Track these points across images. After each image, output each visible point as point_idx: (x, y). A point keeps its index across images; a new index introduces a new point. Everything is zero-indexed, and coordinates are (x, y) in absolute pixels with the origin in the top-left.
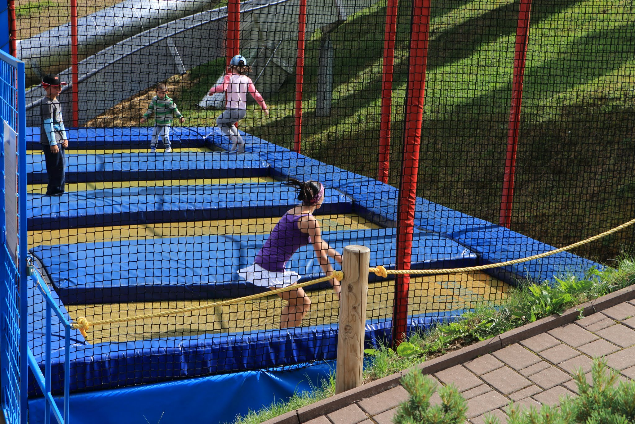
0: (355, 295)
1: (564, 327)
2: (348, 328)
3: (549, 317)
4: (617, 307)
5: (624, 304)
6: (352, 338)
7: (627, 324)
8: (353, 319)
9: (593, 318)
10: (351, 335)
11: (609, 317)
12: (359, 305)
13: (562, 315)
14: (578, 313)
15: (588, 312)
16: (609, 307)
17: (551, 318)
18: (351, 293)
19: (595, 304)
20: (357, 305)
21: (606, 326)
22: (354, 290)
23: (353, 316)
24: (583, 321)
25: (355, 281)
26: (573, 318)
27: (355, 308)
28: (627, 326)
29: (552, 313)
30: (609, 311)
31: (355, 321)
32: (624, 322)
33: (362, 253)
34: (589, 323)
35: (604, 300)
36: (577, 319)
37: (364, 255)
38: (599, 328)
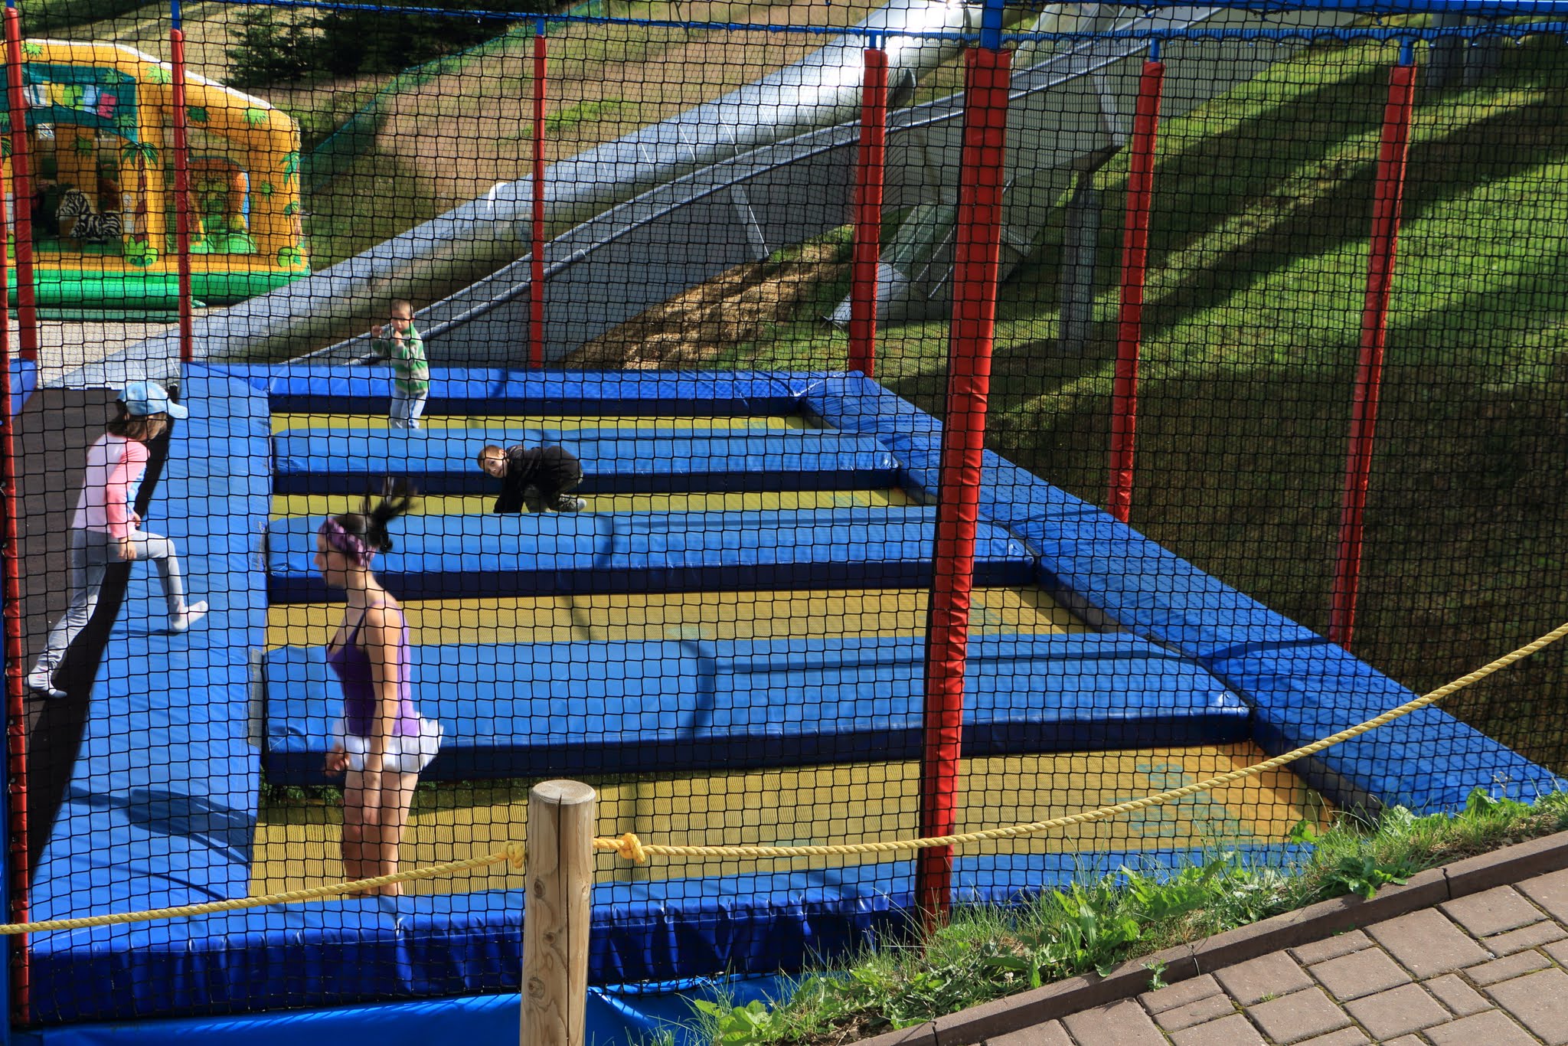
0: (550, 906)
1: (1109, 1007)
2: (536, 984)
3: (1077, 978)
4: (1257, 963)
5: (1282, 955)
6: (545, 1010)
7: (1256, 1016)
8: (546, 965)
9: (1186, 989)
10: (543, 1002)
11: (1226, 991)
12: (560, 931)
13: (1107, 976)
14: (1149, 973)
15: (1178, 973)
16: (1240, 961)
17: (1076, 983)
18: (540, 901)
19: (1201, 951)
20: (554, 931)
21: (1205, 1018)
22: (549, 892)
23: (546, 956)
24: (1161, 996)
25: (549, 871)
26: (1137, 987)
27: (549, 937)
28: (1256, 1024)
29: (1087, 967)
30: (1232, 975)
31: (551, 970)
32: (1253, 1010)
33: (566, 806)
34: (1170, 1004)
35: (1226, 943)
36: (1149, 988)
37: (572, 810)
38: (1187, 1020)
